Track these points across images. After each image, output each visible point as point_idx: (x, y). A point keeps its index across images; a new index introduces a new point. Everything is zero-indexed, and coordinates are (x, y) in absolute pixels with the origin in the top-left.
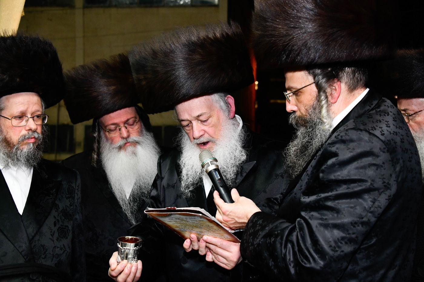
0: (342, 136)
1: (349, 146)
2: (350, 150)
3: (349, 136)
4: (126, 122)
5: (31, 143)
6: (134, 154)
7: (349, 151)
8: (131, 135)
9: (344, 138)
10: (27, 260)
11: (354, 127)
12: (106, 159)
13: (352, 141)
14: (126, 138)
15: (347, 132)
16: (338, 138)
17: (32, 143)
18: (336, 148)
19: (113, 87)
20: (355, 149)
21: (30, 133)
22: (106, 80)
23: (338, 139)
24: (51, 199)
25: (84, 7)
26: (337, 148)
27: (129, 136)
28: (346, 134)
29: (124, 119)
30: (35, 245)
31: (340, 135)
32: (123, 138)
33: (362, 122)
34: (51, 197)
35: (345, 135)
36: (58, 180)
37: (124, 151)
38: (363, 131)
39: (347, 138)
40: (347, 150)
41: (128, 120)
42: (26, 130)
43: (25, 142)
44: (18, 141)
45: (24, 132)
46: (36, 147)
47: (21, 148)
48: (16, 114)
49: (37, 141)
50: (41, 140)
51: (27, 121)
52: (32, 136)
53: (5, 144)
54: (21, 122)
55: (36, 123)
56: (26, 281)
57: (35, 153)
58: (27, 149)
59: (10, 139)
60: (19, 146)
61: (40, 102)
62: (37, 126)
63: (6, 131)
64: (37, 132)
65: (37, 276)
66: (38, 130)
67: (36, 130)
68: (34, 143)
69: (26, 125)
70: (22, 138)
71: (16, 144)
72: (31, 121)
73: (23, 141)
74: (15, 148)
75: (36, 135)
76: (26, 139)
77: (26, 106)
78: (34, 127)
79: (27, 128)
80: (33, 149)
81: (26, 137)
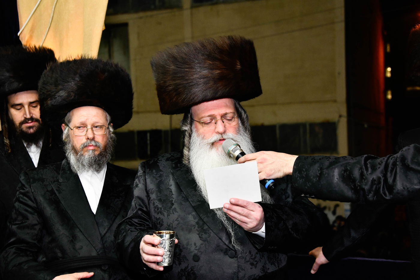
4: (223, 116)
5: (90, 150)
8: (227, 130)
10: (99, 253)
12: (195, 157)
14: (221, 134)
17: (92, 150)
19: (218, 72)
21: (89, 141)
22: (211, 62)
24: (121, 200)
25: (192, 7)
27: (225, 132)
29: (223, 111)
30: (106, 241)
32: (218, 133)
34: (120, 199)
36: (127, 184)
37: (216, 149)
41: (226, 114)
42: (86, 139)
43: (85, 149)
44: (80, 149)
45: (84, 140)
46: (97, 154)
47: (84, 155)
48: (78, 125)
49: (96, 148)
50: (102, 149)
51: (87, 131)
52: (89, 144)
53: (73, 151)
54: (82, 132)
55: (95, 132)
56: (98, 271)
57: (96, 159)
58: (88, 155)
59: (75, 147)
60: (82, 152)
61: (101, 115)
62: (95, 136)
63: (73, 140)
64: (94, 140)
65: (107, 267)
66: (96, 139)
67: (93, 139)
68: (94, 150)
69: (86, 134)
70: (82, 146)
71: (80, 151)
72: (90, 131)
73: (83, 148)
74: (78, 155)
75: (93, 143)
76: (85, 146)
77: (86, 118)
78: (91, 136)
79: (87, 138)
80: (93, 155)
81: (85, 145)
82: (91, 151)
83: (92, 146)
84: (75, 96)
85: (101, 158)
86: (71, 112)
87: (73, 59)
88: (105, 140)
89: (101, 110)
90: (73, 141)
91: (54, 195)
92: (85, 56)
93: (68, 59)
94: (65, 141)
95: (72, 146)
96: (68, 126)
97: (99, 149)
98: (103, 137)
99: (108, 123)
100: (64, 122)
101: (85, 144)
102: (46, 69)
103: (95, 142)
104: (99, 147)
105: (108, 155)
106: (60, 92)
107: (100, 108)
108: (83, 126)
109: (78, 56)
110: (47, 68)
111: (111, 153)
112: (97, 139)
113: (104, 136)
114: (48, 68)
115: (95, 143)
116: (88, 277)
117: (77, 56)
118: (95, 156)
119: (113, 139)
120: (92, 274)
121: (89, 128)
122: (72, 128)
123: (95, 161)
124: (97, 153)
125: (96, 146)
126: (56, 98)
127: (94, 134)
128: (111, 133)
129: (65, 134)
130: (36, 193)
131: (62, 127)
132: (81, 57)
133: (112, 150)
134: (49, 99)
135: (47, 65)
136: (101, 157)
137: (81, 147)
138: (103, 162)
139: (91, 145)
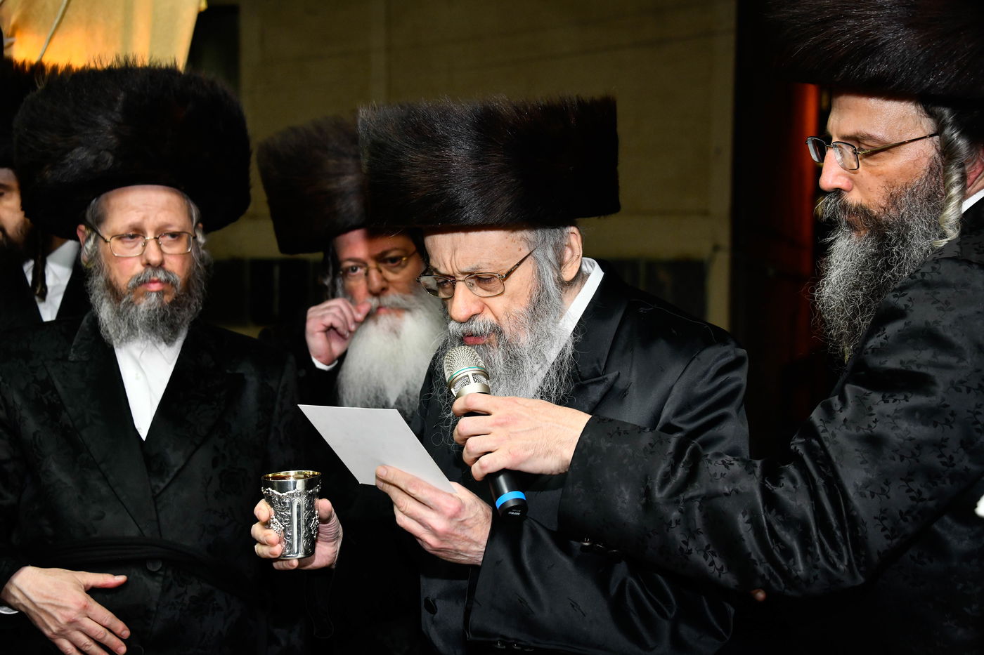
0: (923, 274)
1: (938, 297)
2: (939, 305)
3: (939, 273)
5: (152, 292)
6: (395, 332)
7: (935, 306)
9: (927, 278)
10: (144, 531)
11: (956, 255)
13: (945, 284)
15: (937, 266)
16: (915, 277)
17: (157, 292)
18: (908, 299)
20: (950, 304)
21: (150, 269)
23: (915, 280)
26: (911, 298)
28: (933, 268)
31: (921, 271)
32: (371, 293)
33: (977, 246)
35: (931, 270)
38: (974, 265)
39: (936, 277)
40: (933, 303)
42: (143, 265)
43: (141, 289)
44: (128, 288)
45: (138, 268)
46: (169, 301)
47: (136, 303)
48: (122, 232)
49: (166, 288)
50: (179, 287)
51: (145, 246)
52: (152, 278)
53: (108, 293)
54: (133, 247)
55: (165, 249)
56: (137, 574)
57: (164, 315)
58: (146, 304)
59: (114, 283)
60: (132, 297)
61: (178, 205)
62: (166, 257)
63: (109, 266)
64: (164, 269)
65: (160, 566)
66: (168, 266)
67: (160, 266)
68: (161, 293)
69: (142, 254)
70: (134, 282)
71: (127, 293)
72: (152, 246)
73: (135, 287)
74: (123, 302)
75: (161, 275)
76: (141, 283)
77: (141, 214)
78: (154, 257)
79: (144, 261)
80: (160, 306)
81: (141, 279)
82: (154, 296)
83: (159, 281)
84: (114, 162)
85: (178, 310)
86: (103, 197)
87: (105, 66)
88: (187, 265)
89: (177, 193)
90: (110, 270)
91: (50, 392)
92: (134, 60)
93: (92, 65)
94: (89, 267)
95: (106, 280)
96: (94, 230)
97: (174, 288)
98: (185, 259)
99: (194, 225)
100: (83, 221)
101: (139, 278)
102: (35, 88)
103: (166, 272)
104: (174, 285)
105: (196, 303)
106: (77, 150)
107: (175, 190)
108: (136, 233)
109: (118, 59)
110: (37, 88)
111: (201, 297)
112: (170, 263)
113: (185, 255)
114: (39, 88)
115: (165, 274)
116: (109, 586)
117: (115, 59)
118: (162, 307)
119: (206, 263)
120: (121, 579)
121: (148, 238)
122: (108, 238)
123: (163, 319)
124: (167, 299)
125: (167, 281)
126: (67, 164)
127: (162, 252)
128: (200, 247)
129: (87, 249)
130: (7, 385)
131: (78, 231)
132: (126, 63)
133: (203, 288)
134: (48, 166)
135: (38, 79)
136: (177, 308)
137: (130, 283)
138: (183, 320)
139: (155, 279)
